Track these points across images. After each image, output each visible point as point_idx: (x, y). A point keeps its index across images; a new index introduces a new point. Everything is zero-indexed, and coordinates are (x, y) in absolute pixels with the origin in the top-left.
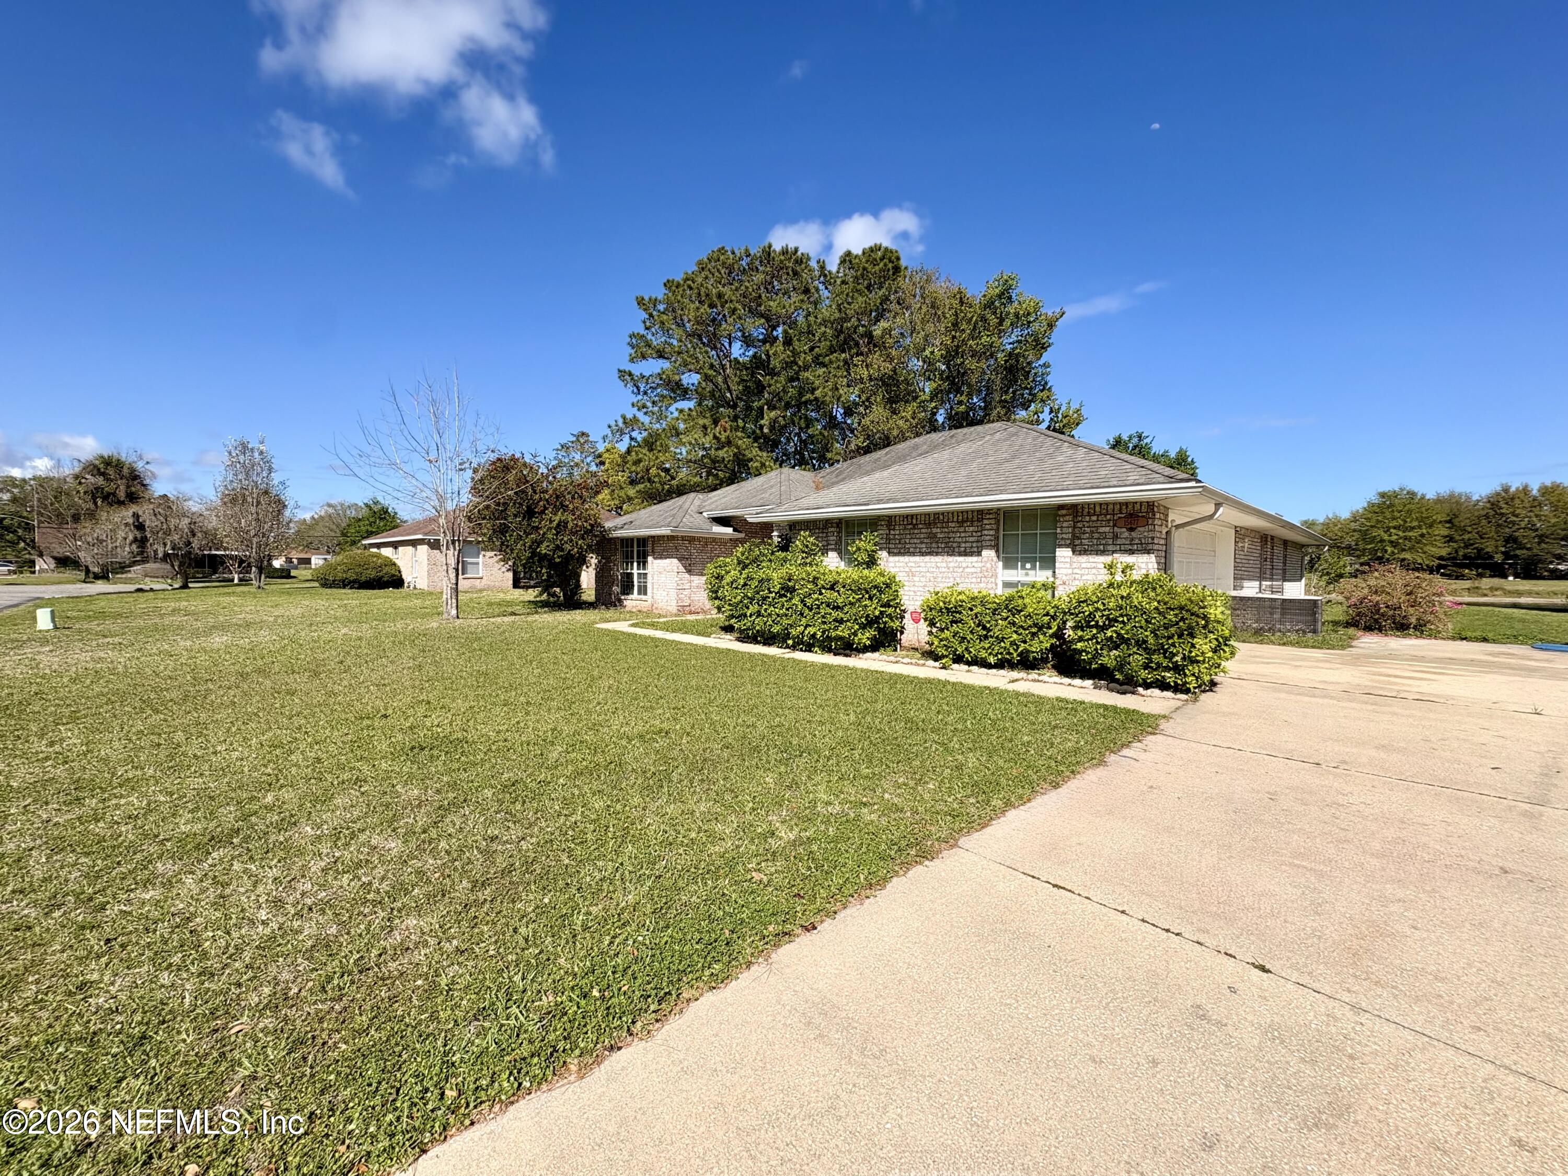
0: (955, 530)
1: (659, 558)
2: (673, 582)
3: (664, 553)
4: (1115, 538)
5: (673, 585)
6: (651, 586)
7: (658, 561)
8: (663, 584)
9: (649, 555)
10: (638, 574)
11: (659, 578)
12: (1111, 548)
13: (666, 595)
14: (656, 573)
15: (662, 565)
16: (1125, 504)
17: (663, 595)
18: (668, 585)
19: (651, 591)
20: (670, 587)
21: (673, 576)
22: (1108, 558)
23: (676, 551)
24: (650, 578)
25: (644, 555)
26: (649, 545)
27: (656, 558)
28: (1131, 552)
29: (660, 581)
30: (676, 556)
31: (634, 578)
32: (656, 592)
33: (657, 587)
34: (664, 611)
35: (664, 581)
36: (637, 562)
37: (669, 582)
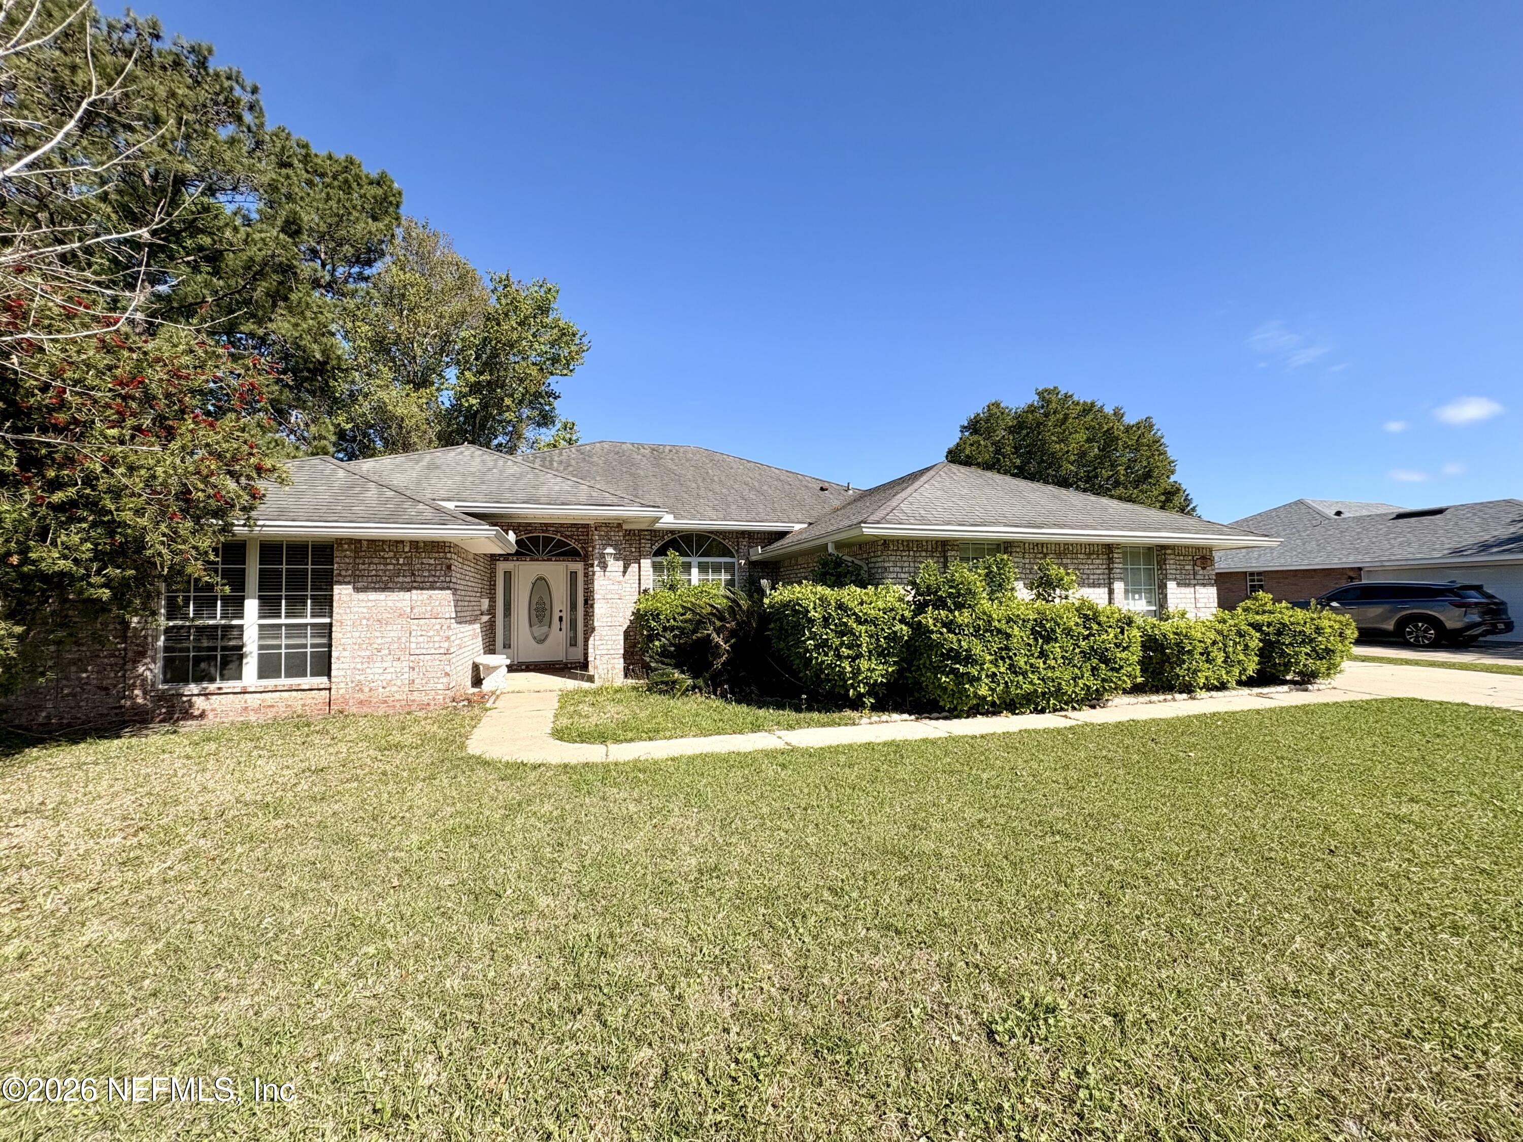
0: (1084, 561)
1: (375, 589)
2: (436, 639)
3: (401, 579)
4: (1195, 574)
5: (437, 645)
6: (346, 654)
7: (373, 596)
8: (396, 646)
9: (340, 583)
10: (261, 627)
11: (378, 634)
12: (1193, 582)
13: (407, 670)
14: (364, 622)
15: (390, 604)
16: (1198, 548)
17: (392, 670)
18: (413, 646)
19: (342, 666)
20: (424, 651)
21: (438, 627)
22: (1192, 590)
23: (446, 575)
24: (340, 635)
25: (297, 581)
26: (336, 560)
27: (365, 589)
28: (1204, 585)
29: (379, 641)
30: (445, 585)
31: (241, 637)
32: (365, 665)
33: (368, 653)
34: (397, 704)
35: (399, 638)
36: (260, 598)
37: (421, 639)
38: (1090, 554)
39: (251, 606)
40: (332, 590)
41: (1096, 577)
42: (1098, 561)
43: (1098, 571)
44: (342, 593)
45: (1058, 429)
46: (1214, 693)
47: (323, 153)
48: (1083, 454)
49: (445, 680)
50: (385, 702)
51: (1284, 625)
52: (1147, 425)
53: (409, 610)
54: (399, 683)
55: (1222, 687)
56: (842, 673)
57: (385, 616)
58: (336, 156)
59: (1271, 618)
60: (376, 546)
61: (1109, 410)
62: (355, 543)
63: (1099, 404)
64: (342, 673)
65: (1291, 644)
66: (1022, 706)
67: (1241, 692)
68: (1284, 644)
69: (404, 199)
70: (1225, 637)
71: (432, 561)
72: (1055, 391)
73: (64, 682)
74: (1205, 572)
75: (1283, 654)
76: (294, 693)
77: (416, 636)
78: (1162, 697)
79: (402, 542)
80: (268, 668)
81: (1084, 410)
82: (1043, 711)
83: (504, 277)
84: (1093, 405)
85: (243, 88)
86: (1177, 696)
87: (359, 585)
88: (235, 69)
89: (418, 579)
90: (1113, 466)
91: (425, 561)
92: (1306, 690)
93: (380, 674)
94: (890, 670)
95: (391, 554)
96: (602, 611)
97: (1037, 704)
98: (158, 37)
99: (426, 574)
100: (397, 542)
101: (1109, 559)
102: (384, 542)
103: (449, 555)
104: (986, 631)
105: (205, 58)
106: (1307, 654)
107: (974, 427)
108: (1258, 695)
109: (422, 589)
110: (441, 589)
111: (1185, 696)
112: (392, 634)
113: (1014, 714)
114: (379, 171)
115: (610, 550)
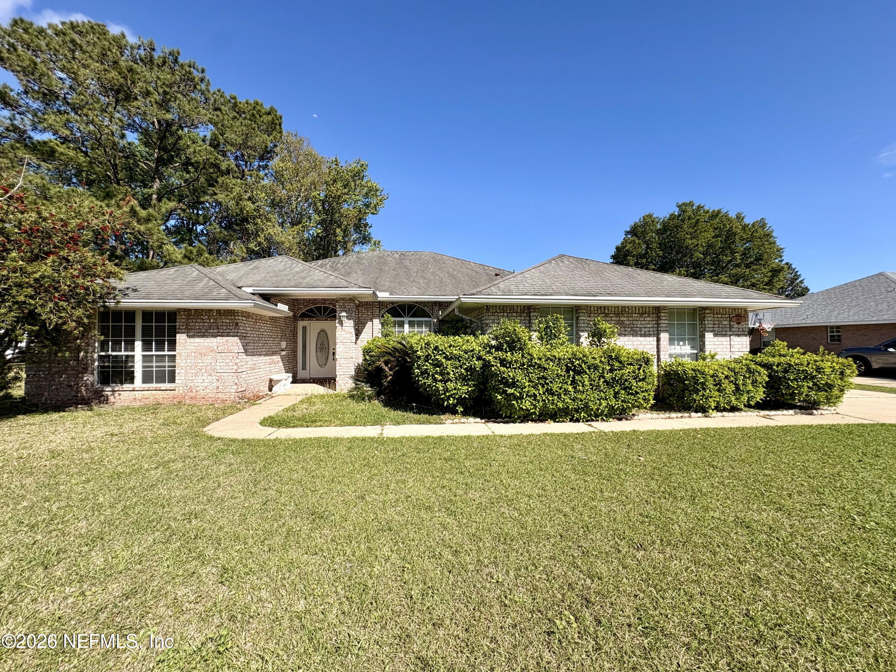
0: (638, 319)
1: (198, 336)
2: (230, 364)
3: (212, 331)
4: (731, 327)
5: (231, 368)
6: (183, 371)
7: (197, 340)
8: (209, 367)
9: (180, 333)
10: (144, 356)
11: (200, 361)
12: (729, 333)
13: (215, 381)
14: (193, 354)
15: (206, 344)
16: (734, 309)
17: (207, 381)
18: (218, 368)
19: (180, 378)
20: (224, 371)
21: (231, 357)
22: (728, 339)
23: (235, 329)
24: (180, 361)
25: (160, 332)
26: (178, 320)
27: (193, 336)
28: (739, 335)
29: (201, 365)
30: (235, 334)
31: (133, 362)
32: (194, 378)
33: (195, 371)
34: (210, 400)
35: (211, 363)
36: (142, 340)
37: (222, 364)
38: (643, 314)
39: (138, 345)
40: (175, 337)
41: (646, 329)
42: (648, 319)
43: (649, 326)
44: (181, 338)
45: (691, 230)
46: (725, 414)
47: (244, 101)
48: (710, 246)
49: (235, 387)
50: (204, 398)
51: (790, 365)
52: (762, 224)
53: (216, 348)
54: (211, 388)
55: (734, 409)
56: (438, 390)
57: (203, 351)
58: (250, 102)
59: (782, 359)
60: (199, 312)
61: (732, 215)
62: (187, 311)
63: (724, 211)
64: (181, 382)
65: (795, 379)
66: (561, 417)
67: (750, 413)
68: (789, 379)
69: (283, 120)
70: (736, 374)
71: (228, 321)
72: (691, 204)
73: (53, 382)
74: (740, 326)
75: (789, 387)
76: (158, 392)
77: (220, 363)
78: (680, 415)
79: (212, 310)
80: (147, 378)
81: (713, 216)
82: (578, 421)
83: (334, 160)
84: (719, 212)
85: (198, 71)
86: (693, 414)
87: (190, 334)
88: (192, 61)
89: (221, 331)
90: (733, 253)
91: (224, 321)
92: (811, 414)
93: (201, 383)
94: (470, 389)
95: (207, 317)
96: (341, 350)
97: (573, 417)
98: (153, 50)
99: (225, 328)
100: (210, 310)
101: (658, 317)
102: (202, 310)
103: (237, 318)
104: (530, 366)
105: (176, 57)
106: (809, 387)
107: (634, 231)
108: (764, 417)
109: (222, 336)
110: (233, 336)
111: (700, 414)
112: (207, 361)
113: (555, 422)
114: (270, 106)
115: (344, 314)
